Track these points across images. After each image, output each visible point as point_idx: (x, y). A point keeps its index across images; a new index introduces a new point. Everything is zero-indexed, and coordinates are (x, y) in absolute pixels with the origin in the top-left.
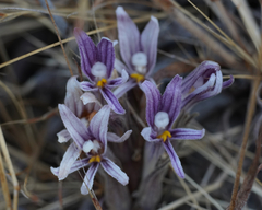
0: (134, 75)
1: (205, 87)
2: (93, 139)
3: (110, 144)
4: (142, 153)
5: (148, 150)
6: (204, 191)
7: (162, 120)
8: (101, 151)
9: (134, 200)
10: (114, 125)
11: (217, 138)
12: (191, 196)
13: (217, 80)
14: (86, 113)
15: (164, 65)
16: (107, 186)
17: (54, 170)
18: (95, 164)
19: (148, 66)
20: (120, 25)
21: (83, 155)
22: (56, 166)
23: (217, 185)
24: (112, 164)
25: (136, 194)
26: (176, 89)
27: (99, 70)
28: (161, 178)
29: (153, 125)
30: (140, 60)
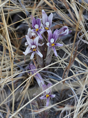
0: (46, 28)
1: (64, 33)
2: (34, 45)
3: (38, 46)
4: (47, 49)
5: (48, 48)
6: (63, 60)
7: (52, 41)
8: (36, 48)
9: (44, 61)
10: (40, 41)
11: (68, 45)
12: (59, 61)
13: (67, 31)
14: (33, 38)
15: (54, 25)
16: (37, 57)
17: (24, 53)
18: (34, 51)
19: (50, 26)
20: (43, 14)
21: (31, 49)
22: (24, 51)
23: (66, 58)
24: (39, 52)
25: (45, 60)
26: (56, 33)
27: (36, 26)
28: (52, 56)
29: (50, 42)
30: (47, 24)
